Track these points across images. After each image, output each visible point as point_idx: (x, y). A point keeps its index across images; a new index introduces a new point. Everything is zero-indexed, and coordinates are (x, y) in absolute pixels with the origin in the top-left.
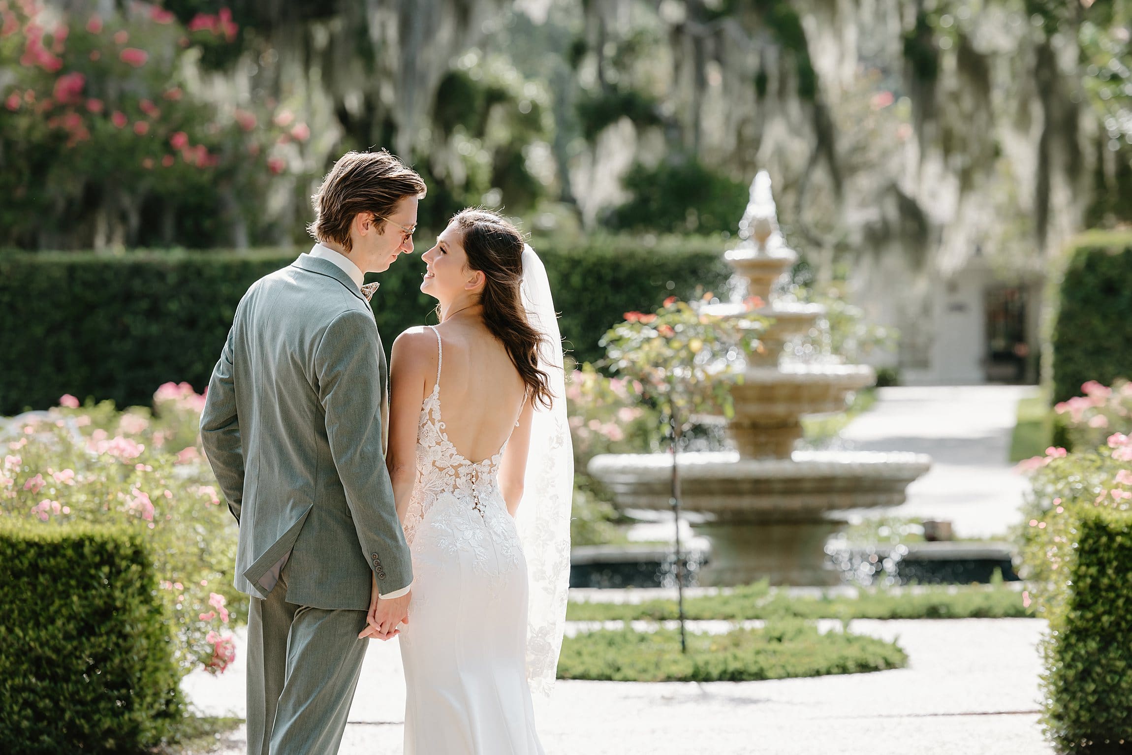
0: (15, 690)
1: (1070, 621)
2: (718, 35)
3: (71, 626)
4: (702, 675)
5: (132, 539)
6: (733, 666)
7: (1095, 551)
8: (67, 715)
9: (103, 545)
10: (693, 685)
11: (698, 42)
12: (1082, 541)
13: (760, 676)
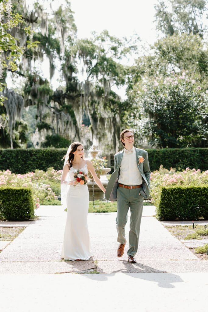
0: (13, 210)
1: (161, 202)
2: (60, 114)
3: (21, 201)
4: (99, 211)
5: (29, 189)
6: (103, 210)
7: (164, 192)
8: (21, 214)
9: (26, 190)
10: (98, 213)
11: (57, 115)
12: (162, 191)
13: (107, 212)
